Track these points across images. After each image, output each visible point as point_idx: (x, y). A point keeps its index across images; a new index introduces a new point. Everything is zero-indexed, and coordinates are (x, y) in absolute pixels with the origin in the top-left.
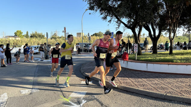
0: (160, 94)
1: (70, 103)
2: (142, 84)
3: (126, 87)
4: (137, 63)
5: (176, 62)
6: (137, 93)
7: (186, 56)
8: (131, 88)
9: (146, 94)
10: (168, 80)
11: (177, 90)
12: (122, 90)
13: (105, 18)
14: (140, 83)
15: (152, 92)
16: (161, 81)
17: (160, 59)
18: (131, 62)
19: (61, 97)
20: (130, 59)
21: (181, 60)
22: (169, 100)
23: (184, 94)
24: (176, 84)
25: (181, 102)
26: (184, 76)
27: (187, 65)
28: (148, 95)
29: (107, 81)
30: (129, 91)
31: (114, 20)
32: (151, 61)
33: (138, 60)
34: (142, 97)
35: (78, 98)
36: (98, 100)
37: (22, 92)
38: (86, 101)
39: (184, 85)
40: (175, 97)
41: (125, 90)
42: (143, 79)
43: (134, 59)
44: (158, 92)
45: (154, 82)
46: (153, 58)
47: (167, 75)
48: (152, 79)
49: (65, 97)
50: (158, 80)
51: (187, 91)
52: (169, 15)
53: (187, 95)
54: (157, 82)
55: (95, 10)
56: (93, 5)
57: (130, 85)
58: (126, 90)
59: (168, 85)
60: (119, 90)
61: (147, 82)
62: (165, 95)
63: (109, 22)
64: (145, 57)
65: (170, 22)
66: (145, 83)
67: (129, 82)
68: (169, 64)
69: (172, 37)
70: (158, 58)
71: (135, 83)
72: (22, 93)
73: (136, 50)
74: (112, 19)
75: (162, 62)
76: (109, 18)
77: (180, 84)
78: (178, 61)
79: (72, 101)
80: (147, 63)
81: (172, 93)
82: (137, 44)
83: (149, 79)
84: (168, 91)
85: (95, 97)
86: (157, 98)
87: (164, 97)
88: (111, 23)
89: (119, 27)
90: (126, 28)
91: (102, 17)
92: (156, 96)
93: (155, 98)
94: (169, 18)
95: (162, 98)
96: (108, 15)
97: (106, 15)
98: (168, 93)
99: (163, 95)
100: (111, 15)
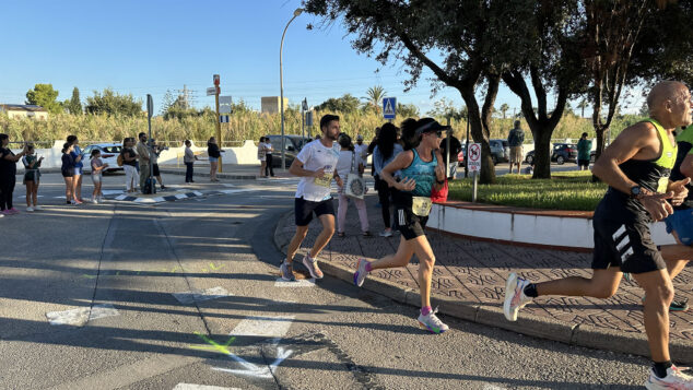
0: (555, 325)
2: (493, 287)
3: (435, 301)
4: (476, 212)
6: (474, 322)
8: (454, 304)
9: (507, 326)
13: (365, 45)
14: (486, 285)
15: (529, 316)
17: (558, 198)
18: (457, 207)
20: (452, 196)
22: (587, 347)
23: (638, 325)
25: (627, 354)
28: (515, 329)
31: (397, 52)
32: (527, 207)
33: (480, 201)
34: (490, 337)
36: (333, 349)
37: (54, 319)
38: (290, 352)
40: (608, 337)
42: (497, 270)
43: (468, 199)
44: (547, 320)
46: (534, 195)
47: (583, 255)
48: (528, 270)
50: (549, 274)
52: (594, 38)
55: (328, 12)
57: (452, 293)
60: (412, 309)
62: (573, 327)
63: (378, 58)
64: (507, 191)
65: (597, 64)
67: (447, 282)
68: (589, 218)
69: (602, 117)
70: (552, 194)
71: (469, 285)
72: (53, 322)
73: (475, 166)
74: (390, 48)
75: (564, 210)
79: (242, 353)
80: (513, 214)
81: (598, 323)
82: (479, 144)
83: (521, 271)
84: (583, 315)
85: (323, 336)
86: (545, 339)
87: (570, 336)
88: (386, 63)
89: (415, 78)
90: (441, 82)
91: (356, 41)
92: (544, 333)
93: (539, 338)
94: (596, 51)
95: (564, 338)
96: (374, 34)
97: (368, 33)
98: (583, 322)
99: (565, 328)
100: (386, 35)
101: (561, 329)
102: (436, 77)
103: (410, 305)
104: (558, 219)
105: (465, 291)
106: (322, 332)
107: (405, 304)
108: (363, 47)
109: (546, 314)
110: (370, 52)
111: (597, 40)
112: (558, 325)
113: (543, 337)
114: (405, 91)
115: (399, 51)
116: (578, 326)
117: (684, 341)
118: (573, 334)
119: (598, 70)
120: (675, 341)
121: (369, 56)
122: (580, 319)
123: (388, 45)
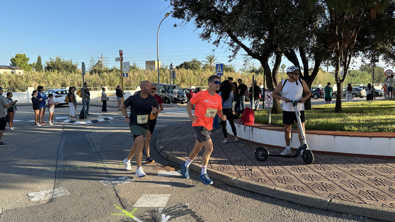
0: (318, 199)
1: (136, 221)
2: (282, 177)
3: (249, 185)
4: (271, 131)
5: (348, 131)
6: (272, 197)
7: (367, 118)
8: (260, 187)
9: (291, 200)
10: (334, 168)
11: (352, 191)
12: (242, 189)
13: (206, 36)
14: (278, 175)
15: (303, 194)
16: (320, 171)
18: (260, 128)
19: (117, 207)
20: (256, 122)
21: (358, 125)
22: (336, 212)
23: (364, 199)
24: (349, 177)
25: (359, 216)
26: (364, 159)
27: (371, 137)
28: (296, 201)
29: (212, 170)
30: (255, 191)
31: (224, 40)
33: (273, 124)
34: (282, 206)
35: (153, 211)
36: (193, 214)
37: (32, 197)
38: (169, 217)
39: (365, 178)
40: (348, 206)
41: (247, 191)
43: (266, 123)
44: (314, 196)
45: (307, 174)
47: (332, 157)
48: (301, 165)
49: (124, 208)
50: (313, 168)
51: (371, 193)
52: (335, 32)
53: (372, 202)
54: (312, 173)
55: (186, 17)
56: (181, 7)
57: (260, 180)
58: (249, 190)
59: (333, 179)
60: (237, 189)
61: (293, 172)
62: (328, 201)
63: (214, 43)
65: (337, 47)
66: (289, 175)
67: (256, 173)
68: (335, 135)
69: (340, 76)
71: (268, 175)
72: (32, 200)
73: (269, 103)
74: (220, 38)
75: (321, 130)
76: (214, 36)
77: (358, 176)
78: (353, 127)
79: (141, 217)
81: (342, 198)
83: (297, 166)
84: (334, 193)
85: (187, 207)
86: (312, 207)
87: (327, 206)
88: (219, 46)
89: (235, 54)
90: (250, 56)
91: (201, 34)
92: (312, 204)
93: (309, 207)
94: (336, 39)
95: (323, 207)
96: (212, 30)
97: (208, 29)
98: (334, 197)
99: (324, 201)
100: (219, 30)
101: (322, 202)
102: (247, 53)
103: (235, 187)
104: (318, 135)
105: (266, 179)
106: (186, 204)
107: (232, 186)
108: (205, 37)
109: (313, 192)
110: (210, 39)
111: (337, 33)
112: (320, 199)
113: (312, 206)
114: (229, 61)
115: (226, 39)
116: (331, 200)
117: (391, 209)
118: (328, 204)
119: (337, 49)
120: (386, 209)
121: (209, 42)
122: (332, 195)
123: (220, 36)
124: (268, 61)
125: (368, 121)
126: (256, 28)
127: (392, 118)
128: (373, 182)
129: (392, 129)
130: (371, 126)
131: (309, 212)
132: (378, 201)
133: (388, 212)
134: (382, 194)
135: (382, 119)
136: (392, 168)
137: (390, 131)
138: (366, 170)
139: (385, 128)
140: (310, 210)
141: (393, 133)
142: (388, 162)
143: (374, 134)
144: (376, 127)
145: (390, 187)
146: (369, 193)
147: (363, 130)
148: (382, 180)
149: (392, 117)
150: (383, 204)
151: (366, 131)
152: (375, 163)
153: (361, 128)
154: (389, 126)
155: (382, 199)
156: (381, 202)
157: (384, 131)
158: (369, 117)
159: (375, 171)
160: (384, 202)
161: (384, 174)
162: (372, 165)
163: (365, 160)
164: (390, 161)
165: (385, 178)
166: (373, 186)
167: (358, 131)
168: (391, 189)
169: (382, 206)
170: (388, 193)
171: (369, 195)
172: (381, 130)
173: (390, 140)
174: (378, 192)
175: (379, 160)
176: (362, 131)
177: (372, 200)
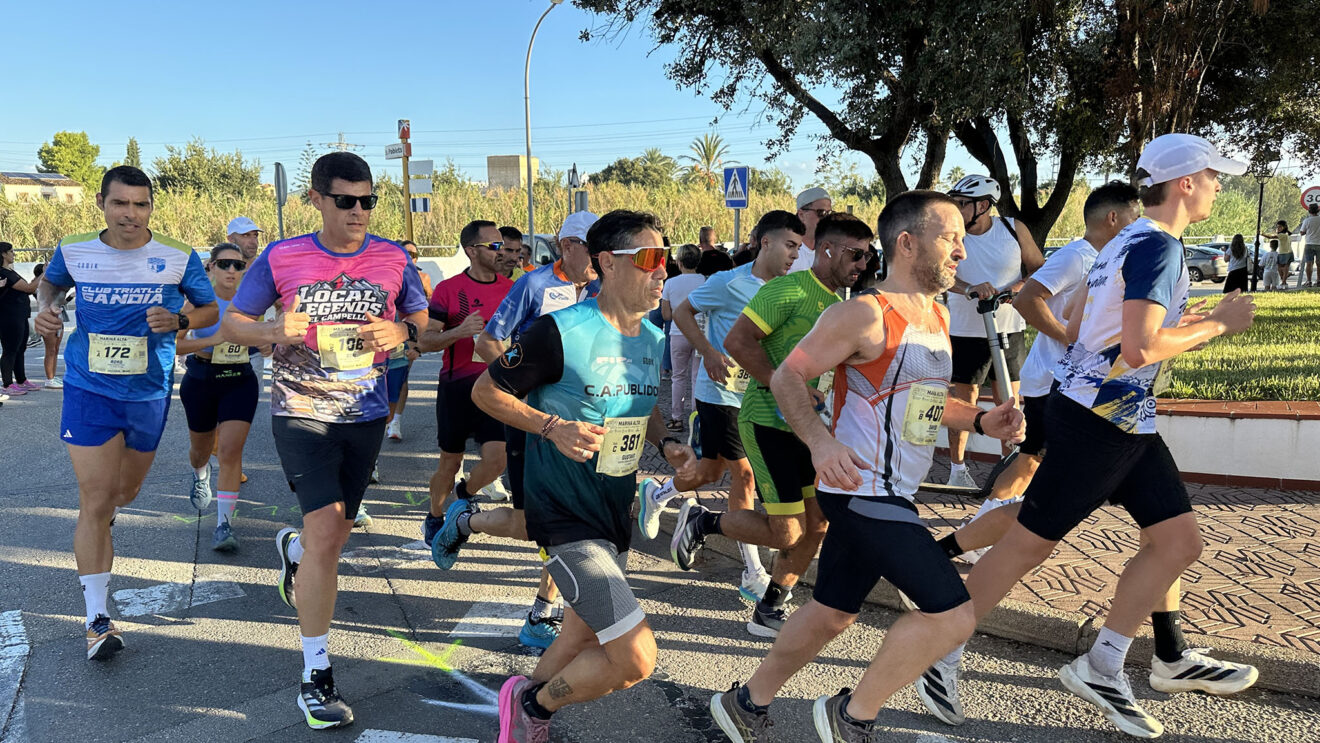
0: (1048, 618)
1: (458, 684)
7: (1229, 351)
10: (1108, 518)
13: (691, 71)
19: (398, 638)
21: (1195, 377)
23: (1201, 619)
26: (1209, 488)
27: (1234, 417)
31: (752, 85)
35: (513, 650)
37: (126, 604)
44: (1036, 609)
51: (1223, 600)
52: (1131, 57)
53: (1222, 631)
55: (621, 6)
59: (1100, 553)
62: (1081, 623)
63: (716, 96)
65: (1135, 109)
72: (127, 612)
74: (738, 79)
76: (717, 73)
78: (1177, 385)
79: (475, 671)
84: (1100, 600)
86: (1028, 644)
87: (1075, 639)
88: (733, 106)
89: (787, 135)
90: (837, 142)
91: (673, 65)
92: (1026, 634)
93: (1016, 642)
94: (1133, 83)
95: (1064, 643)
96: (709, 52)
97: (697, 48)
98: (1099, 613)
99: (1066, 622)
100: (732, 53)
101: (1059, 626)
102: (827, 132)
108: (687, 77)
109: (1031, 595)
110: (702, 84)
111: (1136, 62)
112: (1052, 619)
113: (1026, 640)
114: (768, 159)
115: (757, 82)
116: (1091, 620)
117: (1283, 650)
118: (1081, 635)
119: (1136, 118)
120: (1267, 651)
121: (699, 92)
122: (1094, 606)
123: (737, 71)
124: (898, 157)
125: (1229, 363)
126: (858, 44)
127: (1312, 352)
128: (1234, 563)
129: (1307, 392)
130: (1238, 380)
131: (1015, 660)
132: (1243, 625)
133: (1272, 662)
134: (1260, 603)
135: (1276, 358)
136: (1300, 520)
137: (1303, 395)
138: (1213, 524)
139: (1286, 388)
140: (1021, 652)
141: (1311, 404)
142: (1287, 499)
143: (1246, 407)
144: (1255, 384)
145: (1286, 581)
146: (1218, 601)
147: (1211, 392)
148: (1264, 557)
149: (1311, 348)
150: (1258, 636)
151: (1219, 397)
152: (1244, 502)
153: (1202, 387)
154: (1299, 380)
155: (1258, 619)
156: (1254, 627)
157: (1281, 395)
158: (1235, 351)
159: (1242, 529)
160: (1262, 629)
161: (1270, 538)
162: (1235, 508)
163: (1211, 494)
164: (1296, 498)
165: (1273, 552)
166: (1230, 579)
167: (1193, 396)
168: (1292, 589)
169: (1256, 641)
170: (1281, 599)
171: (1217, 607)
172: (1270, 394)
173: (1298, 427)
174: (1245, 598)
175: (1260, 492)
176: (1207, 398)
177: (1225, 621)
